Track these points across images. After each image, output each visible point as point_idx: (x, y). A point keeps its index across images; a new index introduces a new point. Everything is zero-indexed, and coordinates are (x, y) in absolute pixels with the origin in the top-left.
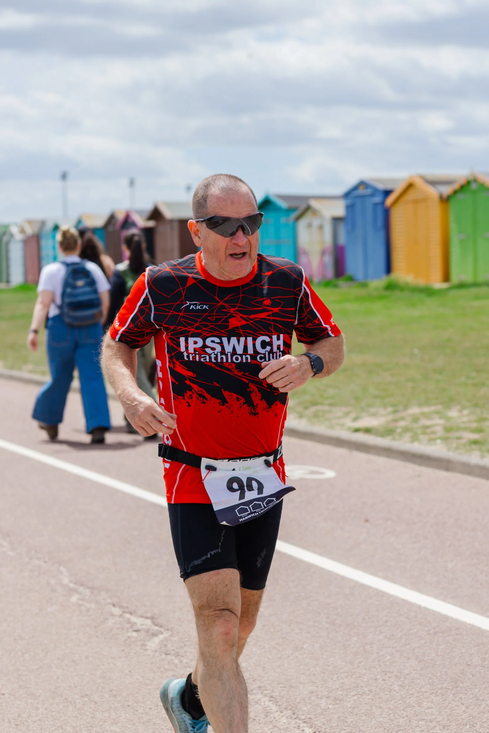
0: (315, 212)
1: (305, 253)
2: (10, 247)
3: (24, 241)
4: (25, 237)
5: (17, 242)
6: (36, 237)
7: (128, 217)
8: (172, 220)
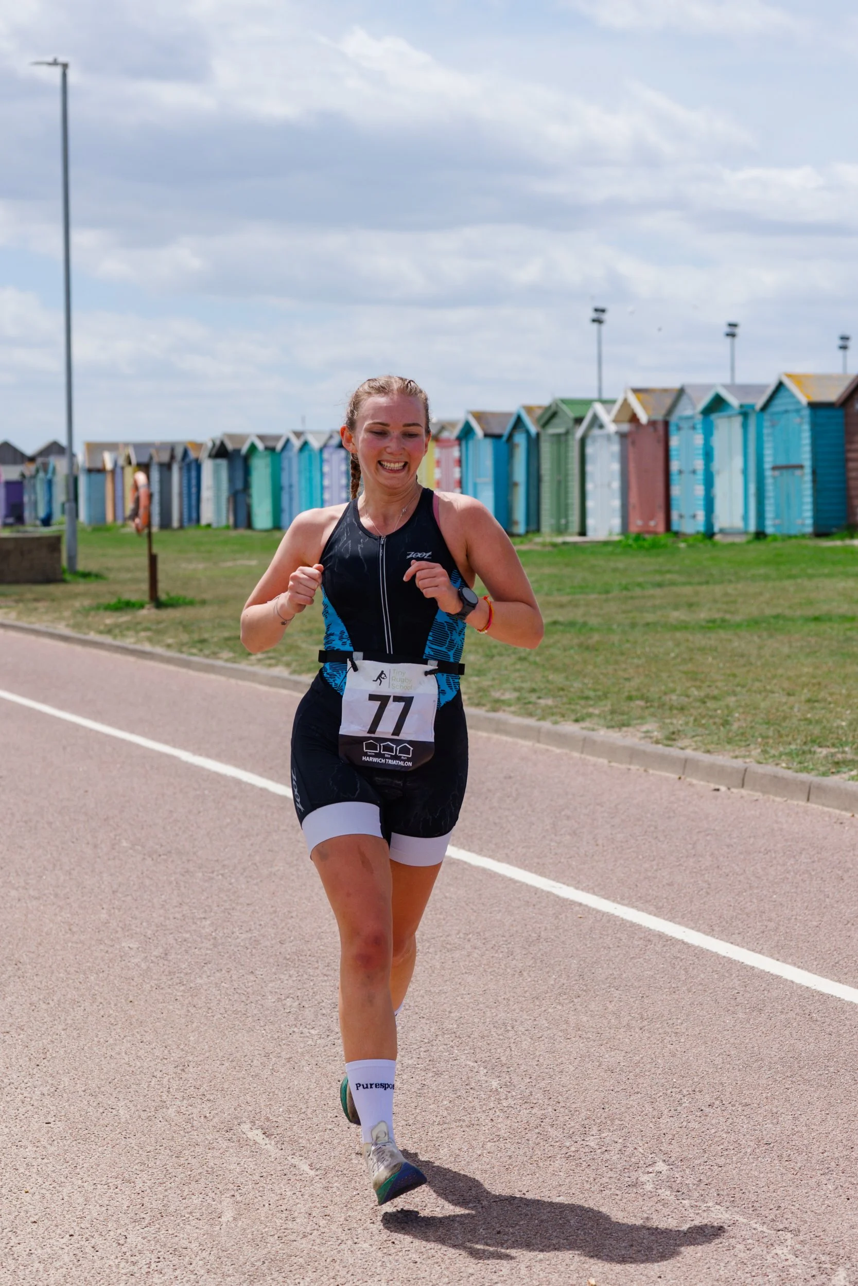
2: (589, 450)
3: (623, 436)
4: (626, 427)
5: (608, 437)
6: (661, 428)
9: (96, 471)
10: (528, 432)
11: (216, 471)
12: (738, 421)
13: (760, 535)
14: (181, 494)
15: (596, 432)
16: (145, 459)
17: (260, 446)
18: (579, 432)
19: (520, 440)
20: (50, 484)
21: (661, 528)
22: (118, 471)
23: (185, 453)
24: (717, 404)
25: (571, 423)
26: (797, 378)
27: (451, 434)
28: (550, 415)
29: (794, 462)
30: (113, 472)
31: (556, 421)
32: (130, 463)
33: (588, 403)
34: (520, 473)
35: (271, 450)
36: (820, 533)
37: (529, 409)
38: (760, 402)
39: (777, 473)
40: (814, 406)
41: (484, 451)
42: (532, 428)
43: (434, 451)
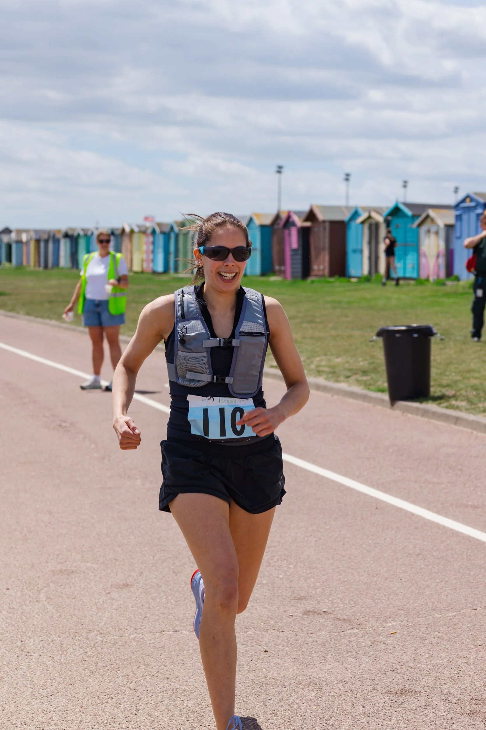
0: (433, 221)
1: (425, 256)
7: (289, 217)
8: (324, 222)
9: (19, 242)
10: (174, 232)
11: (65, 244)
14: (52, 253)
16: (38, 237)
17: (82, 233)
19: (173, 236)
20: (1, 247)
22: (28, 243)
23: (54, 236)
26: (257, 215)
27: (149, 231)
28: (182, 225)
29: (255, 247)
30: (26, 243)
32: (32, 239)
34: (172, 249)
35: (86, 235)
36: (263, 274)
37: (176, 223)
41: (160, 239)
42: (176, 229)
43: (144, 238)
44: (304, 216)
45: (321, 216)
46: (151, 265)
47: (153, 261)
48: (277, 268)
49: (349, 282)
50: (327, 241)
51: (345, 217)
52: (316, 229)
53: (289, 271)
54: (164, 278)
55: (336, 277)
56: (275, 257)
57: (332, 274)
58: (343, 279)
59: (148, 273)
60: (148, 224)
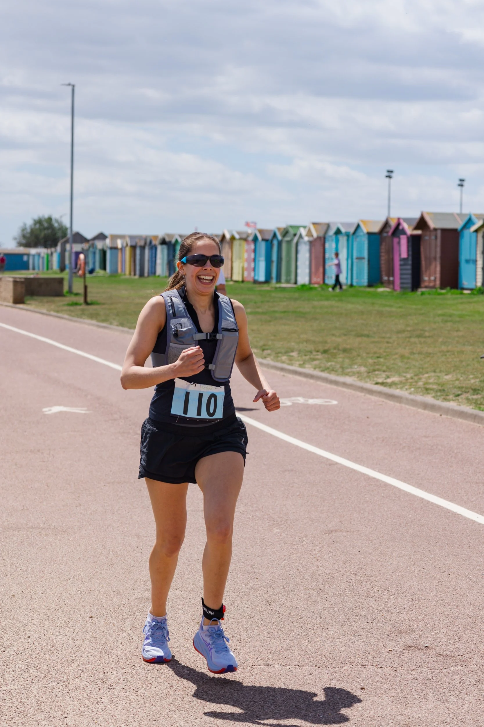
2: (300, 248)
3: (311, 243)
4: (311, 239)
5: (305, 243)
6: (322, 239)
7: (399, 224)
8: (435, 230)
9: (114, 248)
10: (277, 239)
11: (162, 251)
12: (345, 238)
13: (352, 285)
14: (149, 261)
15: (301, 240)
16: (134, 244)
18: (296, 239)
19: (275, 242)
20: (94, 253)
21: (321, 282)
22: (123, 249)
23: (151, 242)
24: (338, 232)
25: (292, 236)
26: (364, 222)
27: (251, 238)
28: (285, 233)
29: (362, 256)
30: (121, 249)
31: (288, 235)
32: (127, 245)
33: (298, 227)
34: (275, 257)
36: (370, 285)
37: (279, 229)
38: (352, 230)
39: (358, 260)
40: (370, 234)
41: (262, 246)
42: (280, 237)
43: (245, 246)
44: (415, 224)
45: (432, 224)
46: (252, 274)
47: (254, 269)
48: (385, 278)
49: (462, 294)
50: (439, 249)
51: (459, 225)
52: (427, 238)
53: (398, 282)
54: (266, 287)
55: (448, 288)
56: (384, 267)
57: (443, 286)
58: (454, 291)
59: (248, 282)
60: (250, 231)
